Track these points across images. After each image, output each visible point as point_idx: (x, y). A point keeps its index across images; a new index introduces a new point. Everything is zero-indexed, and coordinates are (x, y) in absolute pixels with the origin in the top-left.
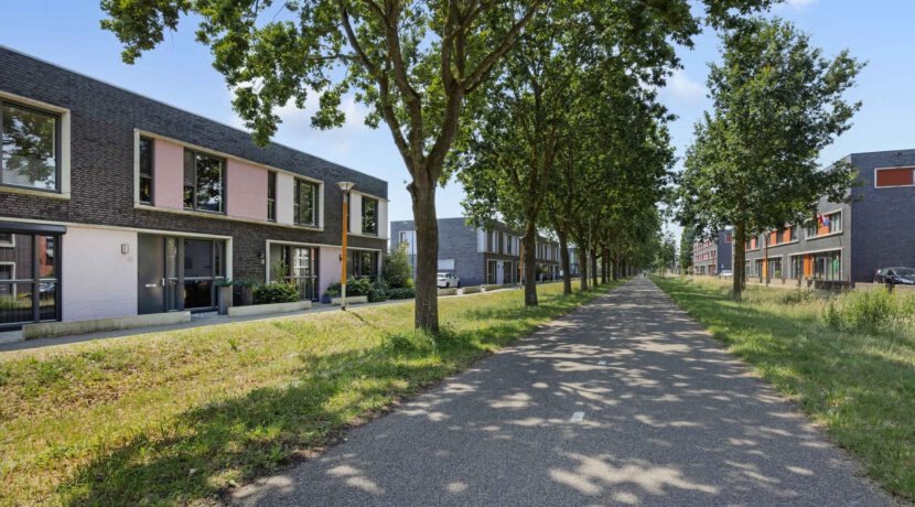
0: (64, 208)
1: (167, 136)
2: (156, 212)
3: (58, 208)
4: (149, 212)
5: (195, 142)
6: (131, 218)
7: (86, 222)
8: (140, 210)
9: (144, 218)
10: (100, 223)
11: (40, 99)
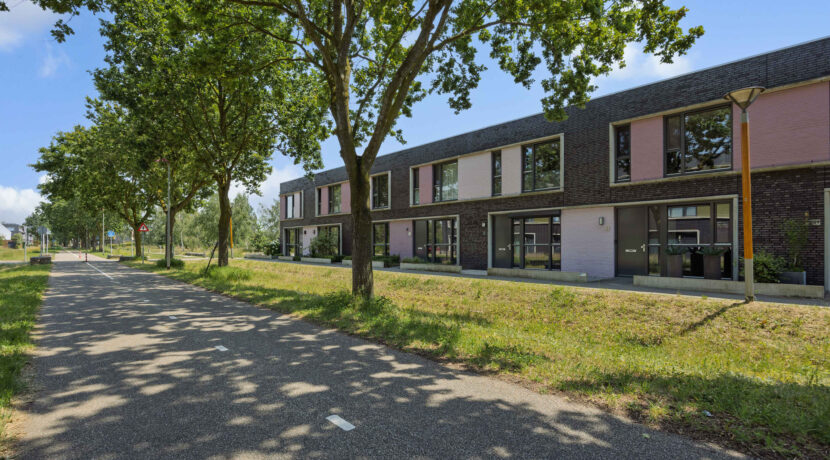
0: (561, 197)
1: (643, 114)
2: (631, 186)
3: (558, 198)
4: (624, 187)
5: (677, 105)
6: (608, 196)
7: (575, 204)
8: (616, 188)
9: (620, 193)
10: (585, 204)
11: (549, 134)
